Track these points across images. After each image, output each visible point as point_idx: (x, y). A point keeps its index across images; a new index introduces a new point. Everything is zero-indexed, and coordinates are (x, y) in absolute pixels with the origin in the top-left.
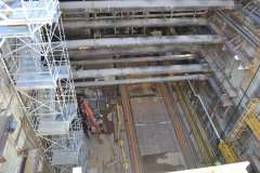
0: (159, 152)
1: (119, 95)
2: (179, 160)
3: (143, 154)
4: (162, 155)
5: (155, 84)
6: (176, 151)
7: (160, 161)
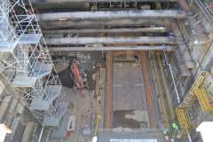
0: (128, 109)
1: (105, 59)
2: (144, 118)
3: (114, 109)
4: (130, 112)
5: (138, 52)
6: (143, 109)
7: (128, 116)
